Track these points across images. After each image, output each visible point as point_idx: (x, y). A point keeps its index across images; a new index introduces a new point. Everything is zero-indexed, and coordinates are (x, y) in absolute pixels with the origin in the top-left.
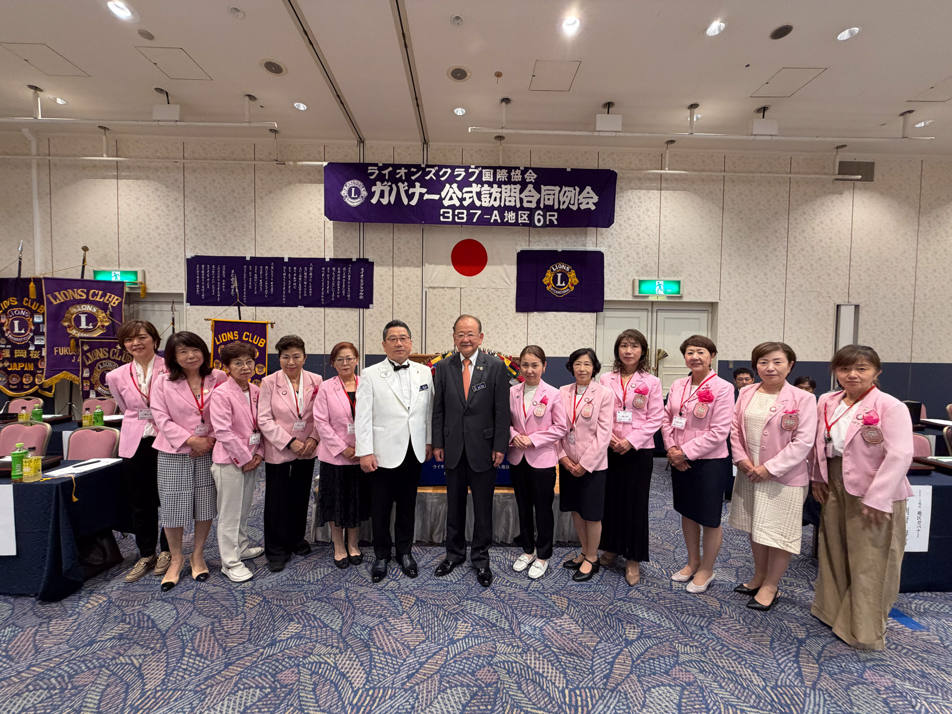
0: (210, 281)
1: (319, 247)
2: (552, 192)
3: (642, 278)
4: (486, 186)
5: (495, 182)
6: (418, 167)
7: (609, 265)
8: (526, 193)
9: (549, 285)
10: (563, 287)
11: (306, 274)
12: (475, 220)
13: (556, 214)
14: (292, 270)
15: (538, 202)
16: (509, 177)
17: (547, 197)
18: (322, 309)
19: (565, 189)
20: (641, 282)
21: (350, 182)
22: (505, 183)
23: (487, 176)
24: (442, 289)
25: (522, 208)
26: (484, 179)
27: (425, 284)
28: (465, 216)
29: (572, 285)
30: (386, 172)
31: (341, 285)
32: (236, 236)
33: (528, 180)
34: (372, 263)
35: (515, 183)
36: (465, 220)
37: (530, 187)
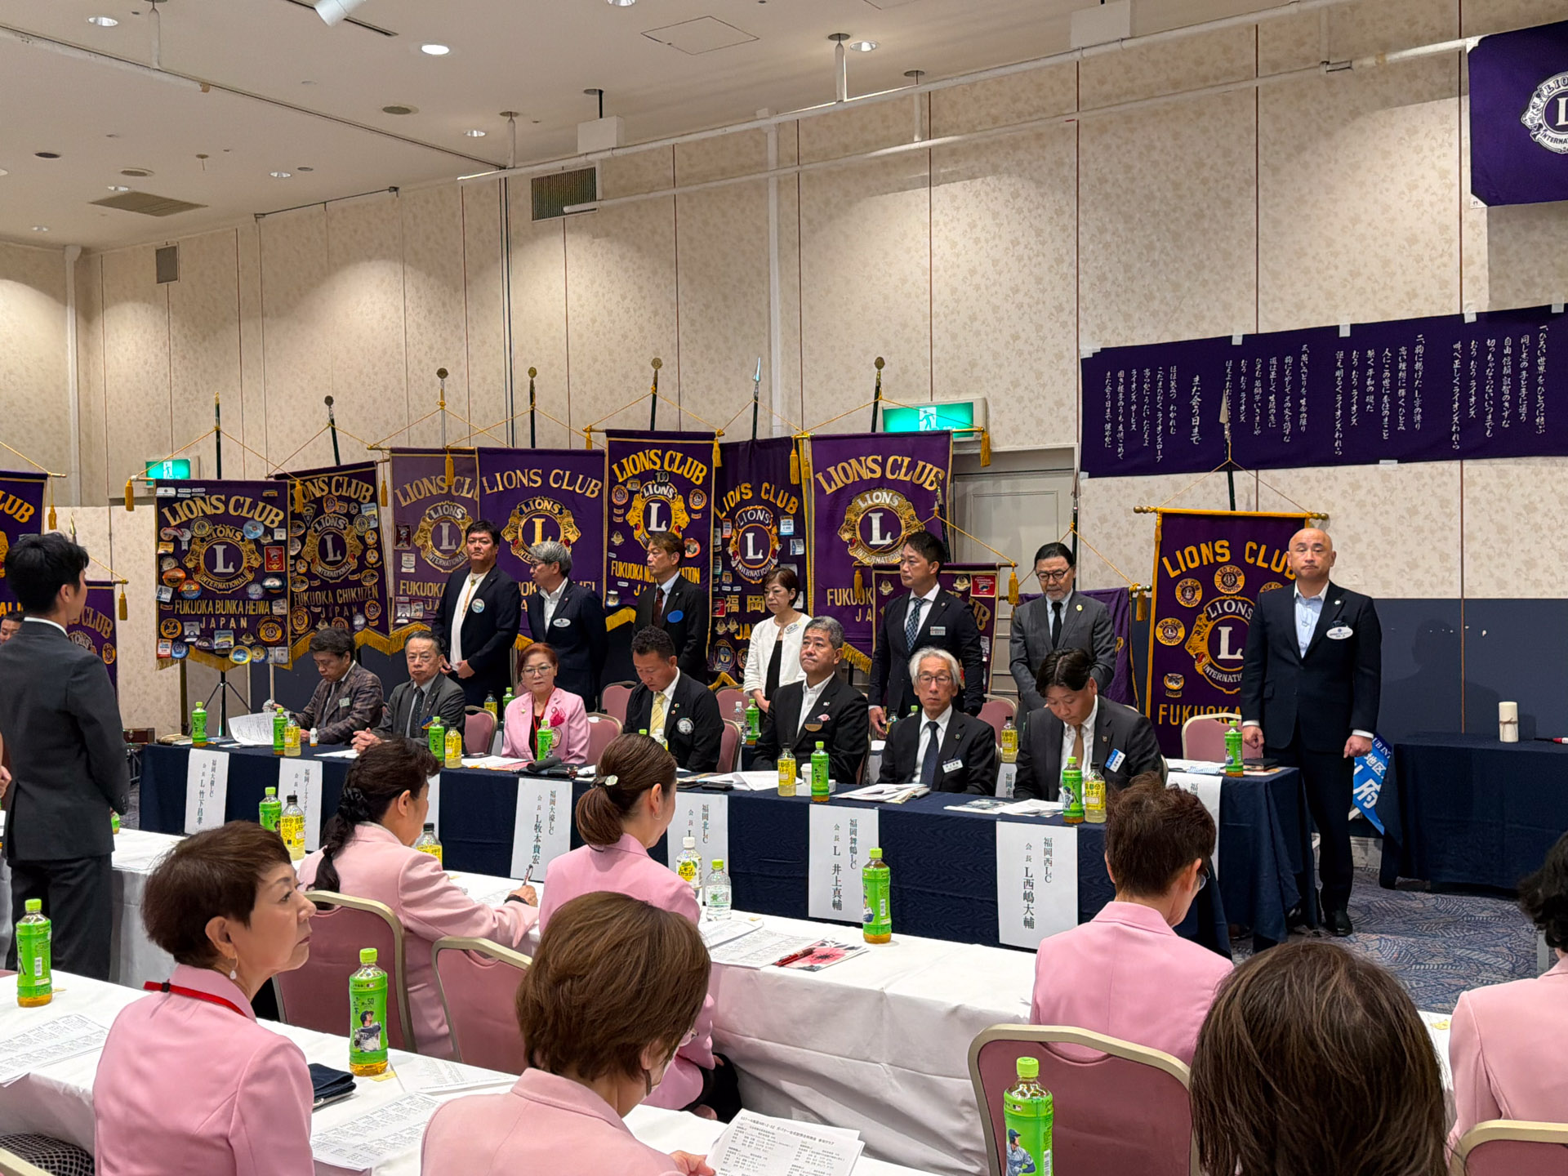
0: (1139, 412)
1: (1444, 284)
18: (1454, 466)
31: (1515, 390)
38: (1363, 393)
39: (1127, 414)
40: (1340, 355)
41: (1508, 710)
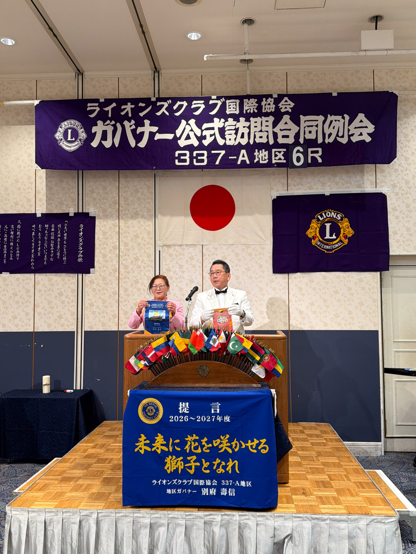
1: (29, 200)
2: (315, 123)
4: (230, 120)
5: (241, 114)
6: (147, 101)
7: (395, 209)
8: (281, 125)
9: (314, 238)
10: (334, 240)
11: (12, 233)
12: (217, 163)
13: (320, 150)
15: (297, 136)
16: (260, 108)
17: (308, 130)
18: (32, 276)
19: (330, 118)
21: (66, 123)
22: (255, 115)
23: (232, 108)
24: (177, 248)
25: (277, 145)
26: (228, 112)
27: (158, 242)
28: (205, 158)
29: (345, 237)
30: (109, 109)
33: (283, 110)
34: (94, 218)
35: (267, 115)
36: (205, 163)
37: (286, 118)
41: (46, 379)
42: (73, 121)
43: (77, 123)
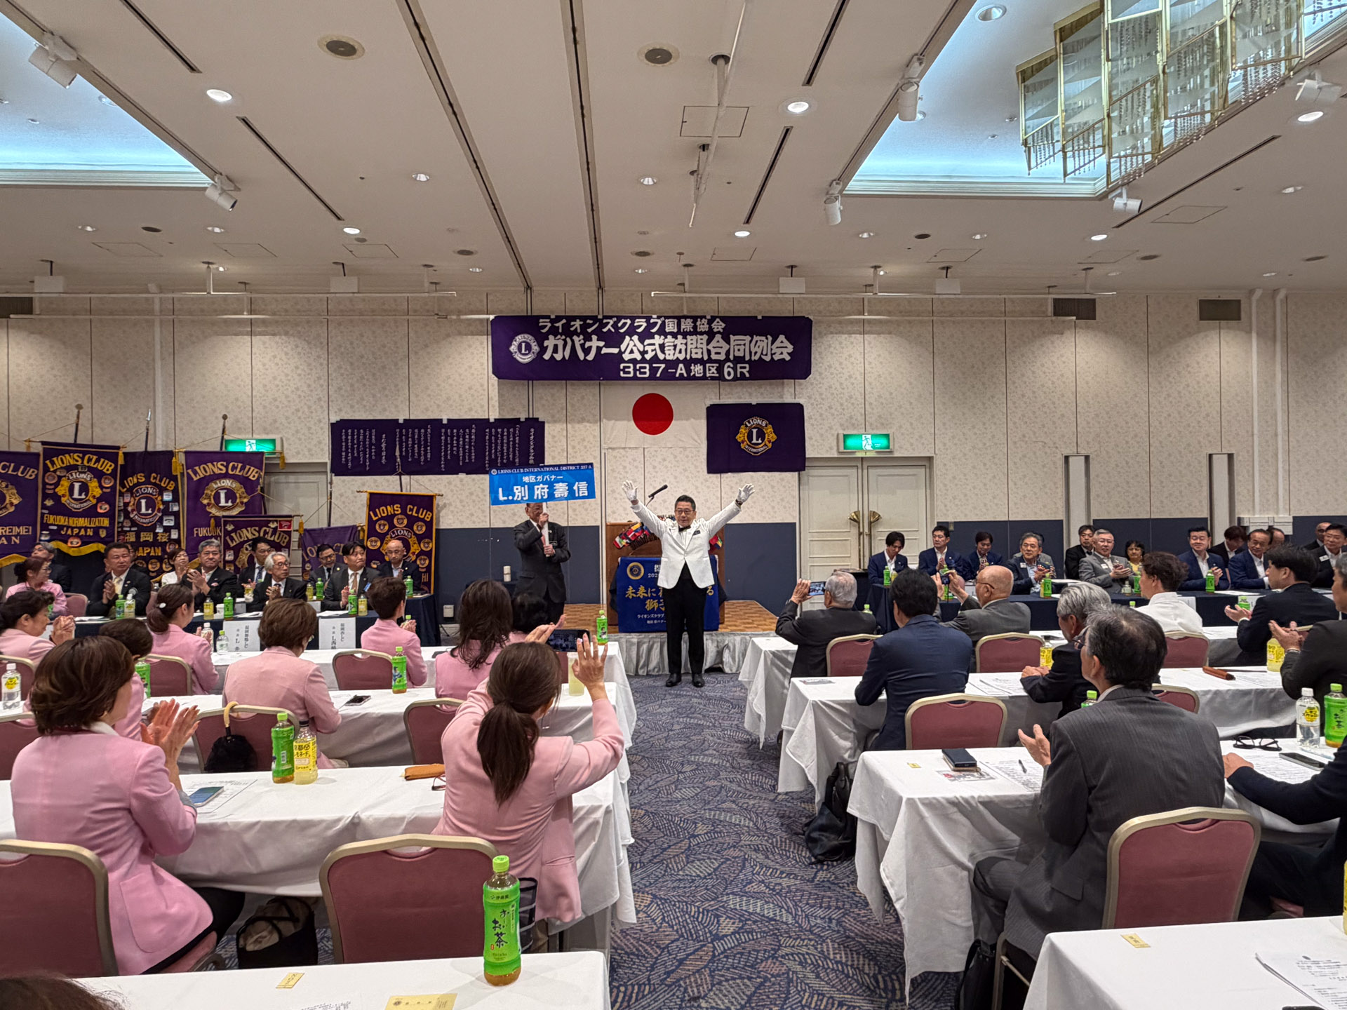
0: (358, 448)
1: (482, 406)
2: (742, 342)
3: (846, 432)
4: (669, 337)
5: (679, 332)
6: (594, 318)
7: (810, 418)
8: (714, 343)
9: (743, 442)
10: (760, 444)
11: (467, 437)
12: (658, 375)
13: (747, 366)
14: (452, 432)
15: (728, 353)
16: (695, 327)
17: (736, 348)
18: (487, 476)
19: (756, 338)
20: (846, 437)
21: (519, 337)
22: (691, 333)
23: (671, 326)
24: (621, 451)
25: (710, 360)
26: (667, 330)
27: (603, 445)
28: (647, 370)
29: (769, 442)
30: (559, 324)
31: (508, 449)
32: (387, 396)
33: (715, 330)
34: (543, 423)
35: (702, 333)
36: (647, 375)
37: (718, 337)
38: (452, 447)
39: (353, 449)
40: (443, 430)
41: (507, 569)
42: (526, 336)
43: (530, 337)
